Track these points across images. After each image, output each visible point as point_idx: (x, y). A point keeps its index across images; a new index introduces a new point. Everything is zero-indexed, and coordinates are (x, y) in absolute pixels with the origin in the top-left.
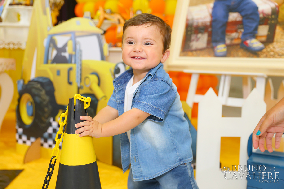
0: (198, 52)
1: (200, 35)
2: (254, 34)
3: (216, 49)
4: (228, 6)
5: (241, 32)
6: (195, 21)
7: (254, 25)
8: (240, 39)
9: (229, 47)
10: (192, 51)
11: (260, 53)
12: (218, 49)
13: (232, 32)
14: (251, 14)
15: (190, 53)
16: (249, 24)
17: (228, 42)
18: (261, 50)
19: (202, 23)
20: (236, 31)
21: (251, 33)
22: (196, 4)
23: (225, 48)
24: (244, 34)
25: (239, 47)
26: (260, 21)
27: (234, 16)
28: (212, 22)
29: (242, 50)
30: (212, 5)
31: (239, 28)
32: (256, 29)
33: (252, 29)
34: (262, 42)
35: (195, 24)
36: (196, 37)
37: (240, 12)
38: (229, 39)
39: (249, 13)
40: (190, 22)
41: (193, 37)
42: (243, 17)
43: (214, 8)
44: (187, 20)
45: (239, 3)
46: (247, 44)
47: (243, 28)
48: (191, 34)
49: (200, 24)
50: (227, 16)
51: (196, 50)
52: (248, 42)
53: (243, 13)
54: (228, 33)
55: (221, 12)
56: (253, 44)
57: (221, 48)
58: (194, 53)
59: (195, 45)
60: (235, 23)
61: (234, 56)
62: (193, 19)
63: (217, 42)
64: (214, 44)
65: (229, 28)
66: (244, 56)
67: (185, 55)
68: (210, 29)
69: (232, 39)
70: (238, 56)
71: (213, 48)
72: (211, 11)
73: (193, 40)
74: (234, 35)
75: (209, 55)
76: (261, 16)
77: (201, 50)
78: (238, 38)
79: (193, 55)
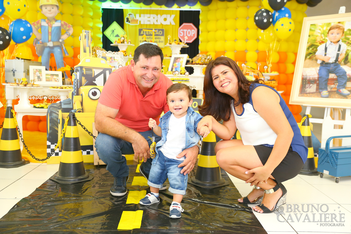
0: (311, 94)
1: (311, 85)
2: (344, 86)
3: (322, 93)
4: (329, 70)
5: (337, 84)
6: (308, 76)
7: (344, 81)
8: (336, 88)
9: (329, 92)
10: (307, 93)
11: (348, 96)
12: (323, 93)
13: (331, 84)
14: (342, 75)
15: (306, 95)
16: (341, 81)
17: (329, 89)
18: (348, 95)
19: (312, 78)
20: (334, 84)
21: (342, 86)
22: (308, 67)
23: (327, 93)
24: (339, 86)
25: (336, 92)
26: (347, 80)
27: (332, 76)
28: (319, 78)
29: (337, 94)
30: (318, 68)
31: (335, 83)
32: (345, 83)
33: (343, 83)
34: (349, 91)
35: (308, 78)
36: (309, 86)
37: (336, 74)
38: (329, 88)
39: (341, 74)
40: (305, 77)
41: (307, 86)
42: (338, 76)
43: (320, 70)
44: (303, 75)
45: (335, 69)
46: (340, 91)
47: (338, 83)
48: (306, 84)
49: (311, 79)
50: (328, 75)
51: (309, 93)
52: (341, 90)
53: (338, 75)
54: (329, 85)
55: (324, 73)
56: (344, 91)
57: (325, 93)
58: (308, 94)
59: (308, 90)
60: (333, 79)
61: (333, 98)
62: (306, 75)
63: (322, 89)
64: (320, 91)
65: (329, 82)
66: (338, 98)
67: (302, 96)
68: (318, 82)
69: (331, 88)
70: (335, 98)
71: (320, 92)
72: (318, 71)
73: (307, 87)
74: (333, 86)
75: (318, 96)
76: (348, 77)
77: (312, 93)
78: (335, 88)
79: (307, 96)
